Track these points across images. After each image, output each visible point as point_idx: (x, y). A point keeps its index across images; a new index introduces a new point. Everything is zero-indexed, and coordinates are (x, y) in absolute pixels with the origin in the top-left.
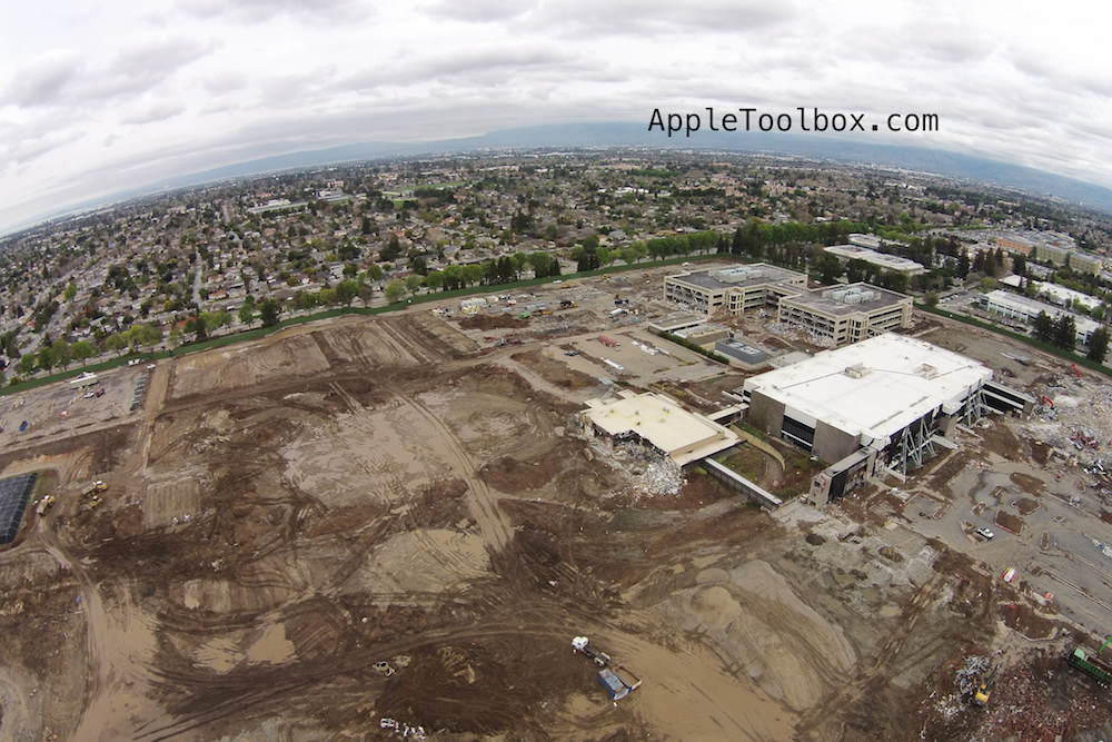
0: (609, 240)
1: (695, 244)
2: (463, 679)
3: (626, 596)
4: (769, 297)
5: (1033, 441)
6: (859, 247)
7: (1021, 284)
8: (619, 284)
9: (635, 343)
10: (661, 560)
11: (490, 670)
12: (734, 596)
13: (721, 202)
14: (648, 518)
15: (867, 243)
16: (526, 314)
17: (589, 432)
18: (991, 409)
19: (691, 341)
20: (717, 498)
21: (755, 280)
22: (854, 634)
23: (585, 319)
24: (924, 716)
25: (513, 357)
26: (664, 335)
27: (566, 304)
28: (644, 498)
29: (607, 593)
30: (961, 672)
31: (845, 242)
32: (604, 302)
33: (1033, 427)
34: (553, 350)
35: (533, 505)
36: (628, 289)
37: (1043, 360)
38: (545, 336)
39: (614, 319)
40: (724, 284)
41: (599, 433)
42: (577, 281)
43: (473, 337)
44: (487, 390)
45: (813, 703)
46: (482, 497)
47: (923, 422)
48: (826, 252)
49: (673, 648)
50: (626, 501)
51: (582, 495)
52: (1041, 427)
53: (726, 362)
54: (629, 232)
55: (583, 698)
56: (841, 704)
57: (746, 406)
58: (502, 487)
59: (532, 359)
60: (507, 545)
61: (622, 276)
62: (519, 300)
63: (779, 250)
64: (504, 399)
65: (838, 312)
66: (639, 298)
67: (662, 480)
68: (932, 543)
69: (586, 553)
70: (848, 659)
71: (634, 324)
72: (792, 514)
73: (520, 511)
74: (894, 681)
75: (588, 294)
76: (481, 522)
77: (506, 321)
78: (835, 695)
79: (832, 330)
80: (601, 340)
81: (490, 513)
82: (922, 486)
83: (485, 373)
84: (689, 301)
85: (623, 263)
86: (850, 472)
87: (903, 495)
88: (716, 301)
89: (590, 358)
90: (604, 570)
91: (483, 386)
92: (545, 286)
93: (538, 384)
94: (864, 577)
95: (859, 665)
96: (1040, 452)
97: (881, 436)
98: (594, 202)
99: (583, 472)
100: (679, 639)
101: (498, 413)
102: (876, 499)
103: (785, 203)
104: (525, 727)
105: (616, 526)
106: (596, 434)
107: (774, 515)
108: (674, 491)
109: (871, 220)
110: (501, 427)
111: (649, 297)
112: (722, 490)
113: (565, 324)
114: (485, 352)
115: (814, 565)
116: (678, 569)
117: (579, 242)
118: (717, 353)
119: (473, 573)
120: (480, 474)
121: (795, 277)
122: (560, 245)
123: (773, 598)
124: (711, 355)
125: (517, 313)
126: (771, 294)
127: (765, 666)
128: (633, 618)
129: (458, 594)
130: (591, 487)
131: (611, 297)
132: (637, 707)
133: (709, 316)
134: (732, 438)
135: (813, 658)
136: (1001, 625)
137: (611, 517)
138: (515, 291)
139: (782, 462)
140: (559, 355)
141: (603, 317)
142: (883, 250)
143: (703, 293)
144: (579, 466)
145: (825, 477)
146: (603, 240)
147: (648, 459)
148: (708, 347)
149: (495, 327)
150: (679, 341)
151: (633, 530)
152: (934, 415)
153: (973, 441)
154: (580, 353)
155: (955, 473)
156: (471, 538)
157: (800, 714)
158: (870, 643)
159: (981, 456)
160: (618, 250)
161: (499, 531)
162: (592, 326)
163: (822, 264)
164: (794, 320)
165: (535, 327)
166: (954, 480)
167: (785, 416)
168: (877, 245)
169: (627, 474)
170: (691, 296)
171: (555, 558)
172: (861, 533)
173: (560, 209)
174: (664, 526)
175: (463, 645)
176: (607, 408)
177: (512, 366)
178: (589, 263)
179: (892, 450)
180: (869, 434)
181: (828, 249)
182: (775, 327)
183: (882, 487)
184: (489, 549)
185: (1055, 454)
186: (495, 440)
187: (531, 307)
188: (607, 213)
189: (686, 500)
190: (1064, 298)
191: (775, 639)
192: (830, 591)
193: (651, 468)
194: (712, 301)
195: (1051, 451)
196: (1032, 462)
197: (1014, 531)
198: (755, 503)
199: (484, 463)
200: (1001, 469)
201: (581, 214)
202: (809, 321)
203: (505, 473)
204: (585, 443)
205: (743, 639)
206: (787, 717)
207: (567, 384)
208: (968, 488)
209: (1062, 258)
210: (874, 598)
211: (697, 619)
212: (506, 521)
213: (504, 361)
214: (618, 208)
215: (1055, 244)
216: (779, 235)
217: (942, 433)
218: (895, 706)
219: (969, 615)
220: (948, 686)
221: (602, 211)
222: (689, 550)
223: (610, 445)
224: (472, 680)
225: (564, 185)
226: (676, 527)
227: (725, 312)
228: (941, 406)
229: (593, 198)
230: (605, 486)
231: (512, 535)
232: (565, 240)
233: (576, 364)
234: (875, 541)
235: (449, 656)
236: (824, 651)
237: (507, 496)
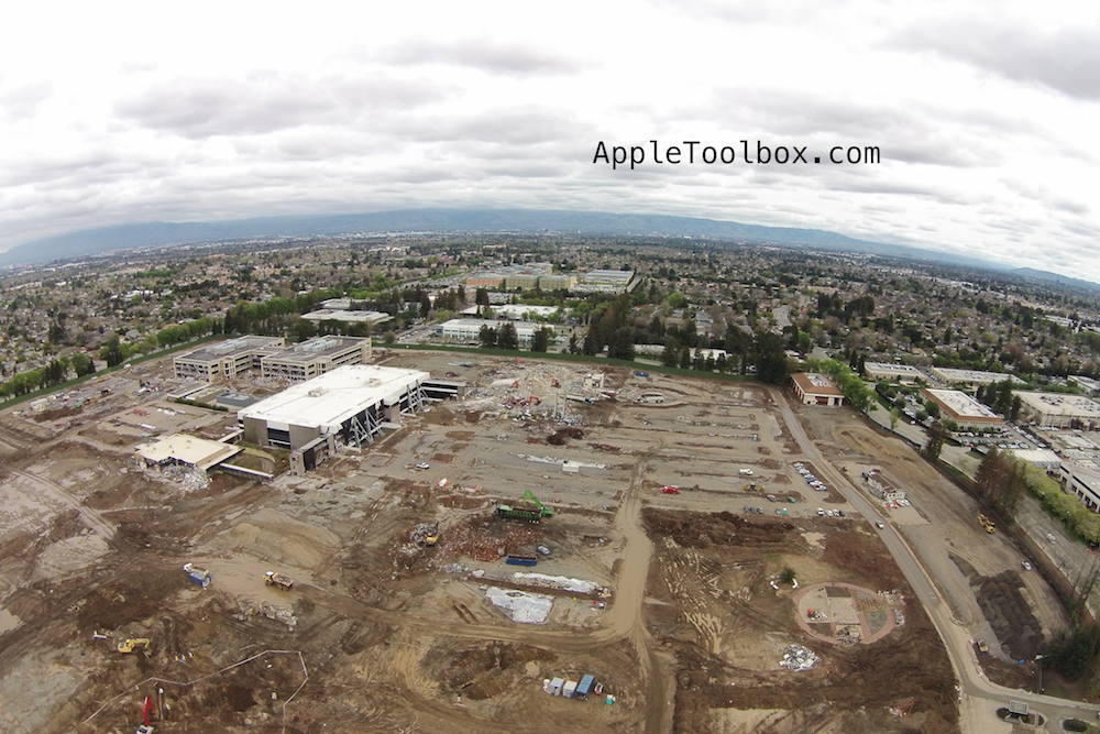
0: (127, 339)
1: (193, 331)
2: (118, 601)
3: (192, 542)
4: (254, 361)
5: (467, 412)
6: (331, 310)
7: (478, 311)
8: (140, 372)
9: (160, 410)
10: (207, 521)
11: (131, 593)
12: (255, 525)
13: (215, 291)
14: (193, 503)
15: (340, 305)
16: (78, 404)
17: (143, 466)
18: (432, 399)
19: (199, 401)
20: (234, 486)
21: (243, 349)
22: (336, 529)
23: (121, 400)
24: (393, 556)
25: (79, 434)
26: (179, 401)
27: (105, 392)
28: (187, 493)
29: (181, 543)
30: (413, 533)
31: (320, 307)
32: (133, 387)
33: (468, 403)
34: (104, 425)
35: (122, 512)
36: (148, 375)
37: (485, 361)
38: (96, 417)
39: (141, 396)
40: (219, 356)
41: (150, 464)
42: (109, 375)
43: (48, 426)
44: (69, 457)
45: (318, 563)
46: (89, 515)
47: (367, 412)
48: (304, 320)
49: (228, 557)
50: (177, 498)
51: (149, 501)
52: (473, 402)
53: (225, 410)
54: (141, 330)
55: (187, 591)
56: (336, 560)
57: (242, 431)
58: (101, 507)
59: (93, 433)
60: (115, 536)
61: (142, 366)
62: (70, 396)
63: (263, 324)
64: (82, 460)
65: (307, 360)
66: (157, 379)
67: (196, 481)
68: (381, 478)
69: (163, 528)
70: (335, 540)
71: (156, 398)
72: (283, 483)
73: (116, 517)
74: (368, 545)
75: (120, 382)
76: (95, 528)
77: (66, 412)
78: (332, 556)
79: (303, 374)
80: (135, 412)
81: (97, 521)
82: (374, 452)
83: (65, 447)
84: (194, 374)
85: (141, 355)
86: (316, 449)
87: (359, 459)
88: (214, 370)
89: (131, 426)
90: (174, 533)
91: (66, 455)
92: (87, 382)
93: (102, 447)
94: (336, 503)
95: (342, 542)
96: (473, 417)
97: (336, 426)
98: (109, 308)
99: (147, 489)
100: (229, 553)
101: (83, 468)
102: (339, 465)
103: (271, 284)
104: (162, 611)
105: (174, 512)
106: (148, 466)
107: (271, 485)
108: (205, 486)
109: (346, 287)
110: (87, 476)
111: (164, 378)
112: (236, 481)
113: (108, 406)
114: (59, 434)
115: (302, 503)
116: (218, 523)
117: (103, 345)
118: (219, 405)
119: (101, 553)
120: (84, 503)
121: (274, 341)
122: (90, 350)
123: (278, 521)
124: (214, 408)
125: (71, 405)
126: (256, 357)
127: (282, 551)
128: (200, 550)
129: (98, 565)
130: (153, 495)
131: (135, 384)
132: (217, 587)
133: (211, 383)
134: (235, 449)
135: (312, 543)
136: (441, 507)
137: (170, 508)
138: (66, 390)
139: (273, 459)
140: (110, 427)
141: (133, 397)
142: (354, 308)
143: (204, 366)
144: (142, 486)
145: (298, 454)
146: (122, 340)
147: (183, 472)
148: (212, 403)
149: (59, 417)
150: (191, 403)
151: (186, 511)
152: (377, 407)
153: (415, 421)
154: (123, 423)
155: (399, 441)
156: (92, 537)
157: (312, 569)
158: (346, 530)
159: (421, 428)
160: (136, 345)
161: (108, 530)
162: (127, 404)
163: (297, 329)
164: (274, 373)
165: (87, 412)
166: (398, 445)
167: (269, 429)
168: (348, 306)
169: (173, 483)
170: (194, 370)
171: (145, 535)
172: (331, 483)
173: (83, 318)
174: (203, 506)
175: (112, 586)
176: (151, 448)
177: (81, 439)
178: (115, 359)
179: (346, 432)
180: (325, 425)
181: (305, 316)
182: (261, 382)
183: (343, 457)
184: (105, 539)
185: (487, 415)
186: (84, 484)
187: (81, 399)
188: (121, 317)
189: (215, 489)
190: (520, 313)
191: (285, 539)
192: (315, 513)
193: (187, 475)
194: (211, 370)
195: (483, 414)
196: (465, 423)
197: (447, 462)
198: (259, 481)
199: (84, 497)
200: (437, 432)
201: (100, 321)
202: (286, 372)
203: (99, 499)
204: (142, 473)
205: (266, 543)
206: (304, 572)
207: (121, 443)
208: (411, 446)
209: (531, 283)
210: (345, 511)
211: (237, 542)
212: (109, 524)
213: (73, 437)
214: (129, 310)
215: (528, 273)
216: (262, 312)
217: (388, 421)
218: (372, 555)
219: (415, 507)
220: (405, 540)
221: (117, 316)
222: (222, 512)
223: (158, 470)
224: (123, 600)
225: (83, 295)
226: (212, 504)
227: (222, 377)
228: (382, 401)
229: (110, 304)
230: (162, 493)
231: (115, 529)
232: (92, 345)
233: (122, 431)
234: (341, 484)
235: (107, 594)
236: (317, 539)
237: (105, 511)
